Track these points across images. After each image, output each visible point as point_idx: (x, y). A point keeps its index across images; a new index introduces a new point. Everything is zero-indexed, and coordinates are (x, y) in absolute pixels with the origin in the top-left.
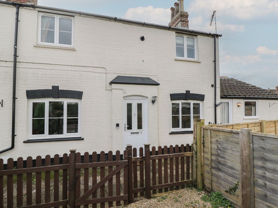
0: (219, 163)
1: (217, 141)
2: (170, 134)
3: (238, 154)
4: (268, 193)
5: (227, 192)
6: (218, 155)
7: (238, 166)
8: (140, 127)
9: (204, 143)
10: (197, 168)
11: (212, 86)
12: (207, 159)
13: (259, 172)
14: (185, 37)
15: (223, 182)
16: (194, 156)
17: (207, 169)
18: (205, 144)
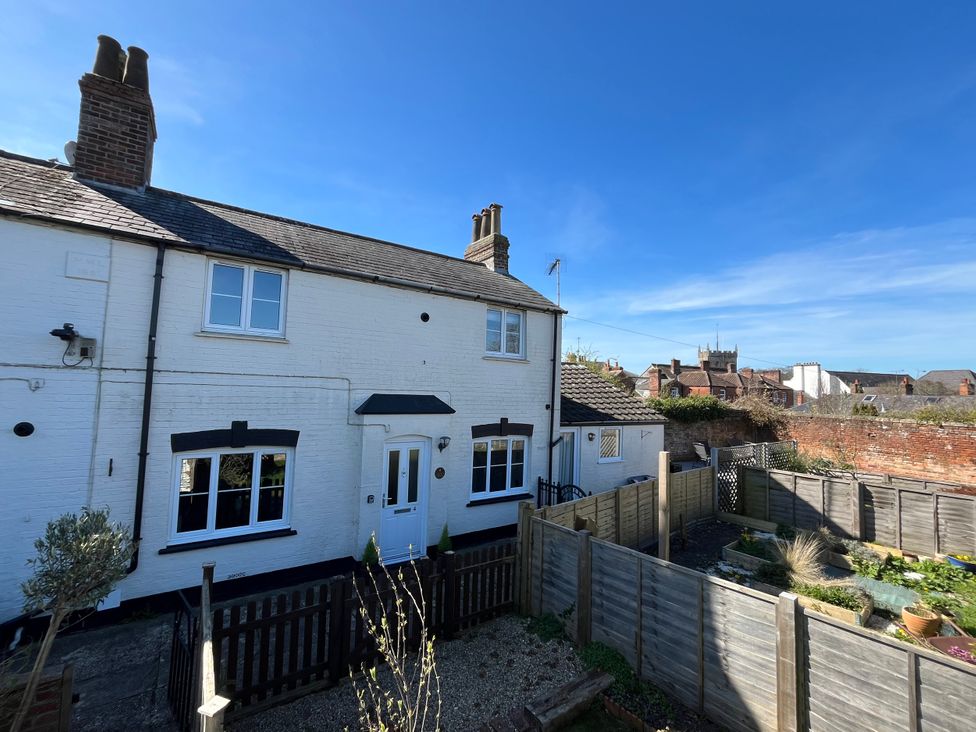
0: (552, 573)
1: (551, 542)
2: (468, 506)
3: (576, 563)
4: (605, 615)
5: (560, 615)
6: (551, 563)
7: (574, 579)
8: (412, 497)
9: (532, 544)
10: (520, 581)
11: (547, 407)
12: (537, 568)
13: (596, 588)
14: (505, 311)
15: (556, 602)
16: (518, 562)
17: (536, 582)
18: (535, 545)
